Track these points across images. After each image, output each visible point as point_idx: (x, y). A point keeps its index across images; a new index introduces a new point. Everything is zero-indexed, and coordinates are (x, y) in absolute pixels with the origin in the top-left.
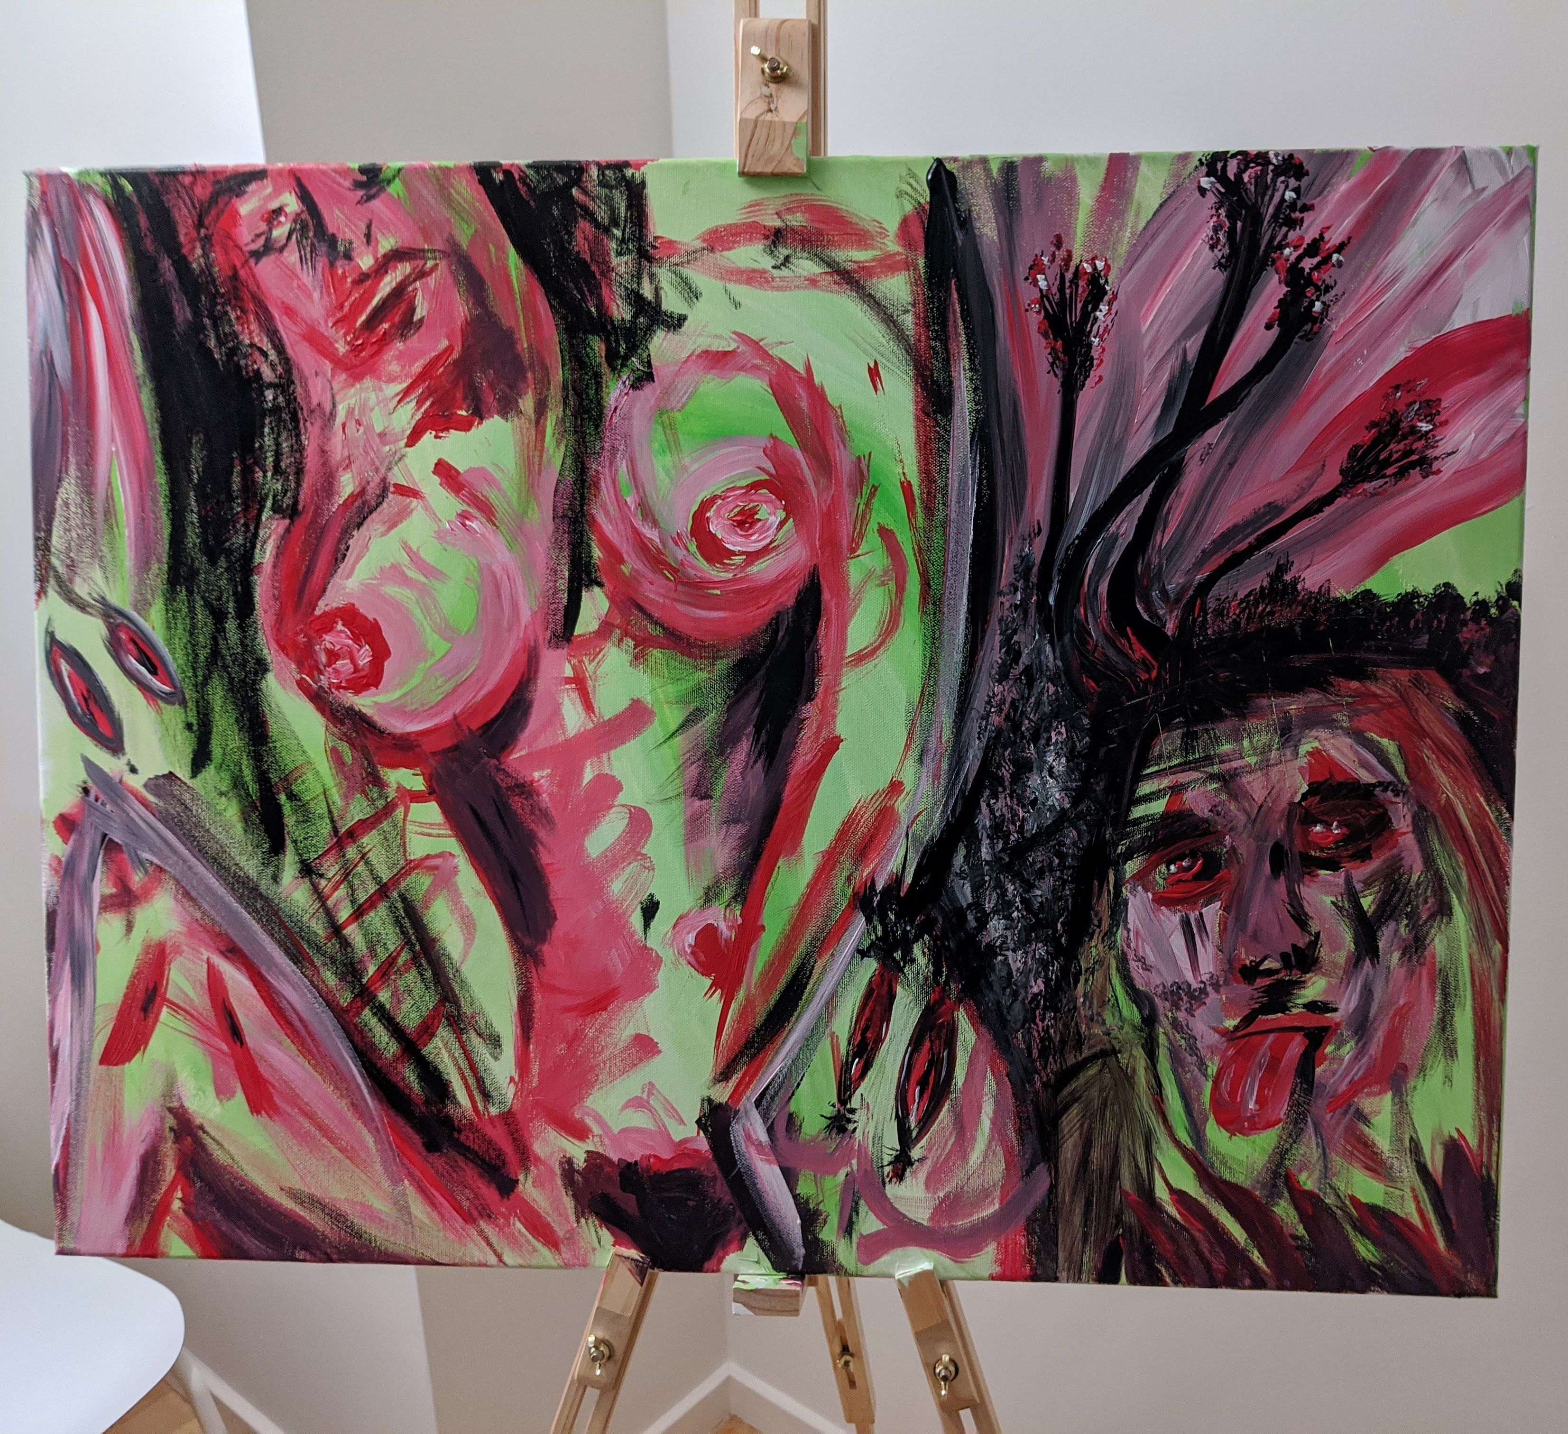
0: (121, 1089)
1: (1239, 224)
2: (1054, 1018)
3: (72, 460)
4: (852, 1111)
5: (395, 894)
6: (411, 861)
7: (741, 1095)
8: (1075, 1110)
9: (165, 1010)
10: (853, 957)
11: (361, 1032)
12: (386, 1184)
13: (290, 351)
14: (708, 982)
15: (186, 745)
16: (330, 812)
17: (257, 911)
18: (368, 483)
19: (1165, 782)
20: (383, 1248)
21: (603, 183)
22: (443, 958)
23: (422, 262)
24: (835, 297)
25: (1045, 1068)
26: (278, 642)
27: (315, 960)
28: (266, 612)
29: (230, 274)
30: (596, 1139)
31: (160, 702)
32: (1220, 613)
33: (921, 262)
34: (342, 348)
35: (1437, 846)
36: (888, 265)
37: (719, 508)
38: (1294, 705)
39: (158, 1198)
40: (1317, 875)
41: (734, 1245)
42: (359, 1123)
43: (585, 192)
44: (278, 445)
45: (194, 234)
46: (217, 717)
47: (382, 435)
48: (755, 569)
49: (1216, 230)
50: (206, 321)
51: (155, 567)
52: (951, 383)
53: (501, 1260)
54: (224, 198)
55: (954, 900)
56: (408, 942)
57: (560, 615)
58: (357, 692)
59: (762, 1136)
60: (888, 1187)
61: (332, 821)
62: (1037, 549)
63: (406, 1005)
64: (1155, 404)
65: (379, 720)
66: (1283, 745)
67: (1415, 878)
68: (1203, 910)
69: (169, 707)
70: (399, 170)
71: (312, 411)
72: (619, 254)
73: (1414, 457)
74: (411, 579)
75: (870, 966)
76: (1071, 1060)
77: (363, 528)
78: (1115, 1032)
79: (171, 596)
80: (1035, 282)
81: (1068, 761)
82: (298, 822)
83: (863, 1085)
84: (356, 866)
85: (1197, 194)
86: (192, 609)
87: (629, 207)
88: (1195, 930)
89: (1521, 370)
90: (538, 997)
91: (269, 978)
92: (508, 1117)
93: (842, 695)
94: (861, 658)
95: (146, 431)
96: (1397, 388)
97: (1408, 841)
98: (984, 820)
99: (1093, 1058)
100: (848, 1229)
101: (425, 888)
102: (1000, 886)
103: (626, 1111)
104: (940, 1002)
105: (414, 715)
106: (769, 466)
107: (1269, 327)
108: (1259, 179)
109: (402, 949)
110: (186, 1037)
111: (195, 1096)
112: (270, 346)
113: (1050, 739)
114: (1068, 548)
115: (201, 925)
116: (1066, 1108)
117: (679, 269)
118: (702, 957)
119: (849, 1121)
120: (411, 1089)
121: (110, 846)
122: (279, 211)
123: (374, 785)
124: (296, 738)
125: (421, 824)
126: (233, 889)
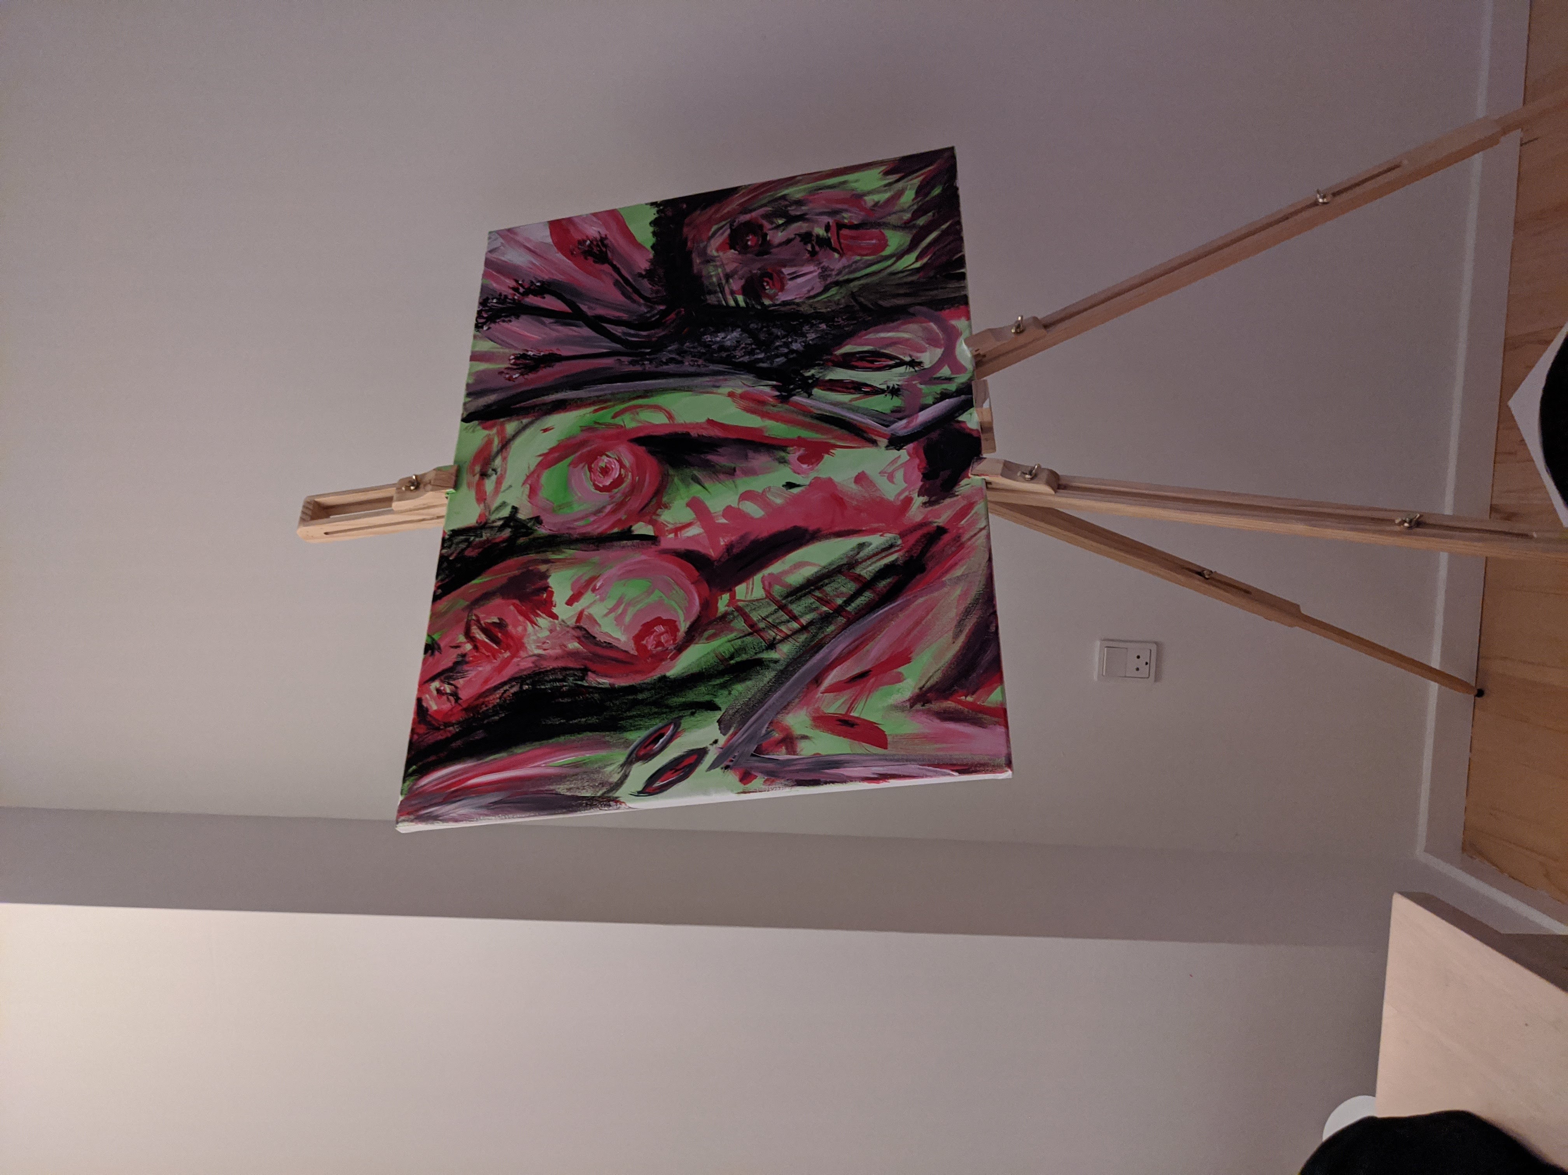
0: (901, 736)
1: (503, 315)
2: (838, 318)
3: (547, 788)
4: (888, 387)
5: (784, 602)
6: (766, 596)
7: (884, 434)
8: (881, 302)
9: (852, 714)
10: (812, 399)
11: (860, 610)
12: (945, 590)
13: (506, 679)
14: (826, 456)
15: (702, 716)
16: (740, 638)
17: (794, 670)
18: (574, 636)
19: (729, 297)
20: (984, 587)
21: (449, 547)
22: (818, 575)
23: (473, 622)
24: (512, 450)
25: (862, 317)
26: (650, 672)
27: (820, 637)
28: (634, 679)
29: (464, 712)
30: (911, 493)
31: (679, 730)
32: (657, 292)
33: (502, 420)
34: (507, 654)
35: (756, 205)
36: (501, 432)
37: (599, 482)
38: (697, 261)
39: (966, 709)
40: (770, 240)
41: (963, 425)
42: (911, 606)
43: (451, 554)
44: (550, 681)
45: (442, 732)
46: (689, 699)
47: (551, 631)
48: (627, 463)
49: (504, 321)
50: (485, 722)
51: (607, 738)
52: (553, 401)
53: (983, 529)
54: (429, 718)
55: (784, 364)
56: (809, 593)
57: (644, 542)
58: (678, 630)
59: (904, 422)
60: (926, 367)
61: (745, 636)
62: (626, 359)
63: (843, 589)
64: (571, 329)
65: (693, 619)
66: (714, 261)
67: (770, 209)
68: (786, 273)
69: (682, 725)
70: (429, 635)
71: (536, 666)
72: (481, 536)
73: (600, 243)
74: (623, 610)
75: (816, 391)
76: (857, 308)
77: (596, 636)
78: (843, 295)
79: (624, 729)
80: (516, 378)
81: (719, 332)
82: (745, 653)
83: (875, 385)
84: (769, 622)
85: (490, 330)
86: (631, 717)
87: (462, 535)
88: (795, 275)
89: (569, 220)
90: (837, 529)
91: (831, 660)
92: (902, 535)
93: (688, 421)
94: (670, 416)
95: (535, 749)
96: (572, 254)
97: (754, 214)
98: (746, 359)
99: (856, 301)
100: (949, 380)
101: (781, 588)
102: (777, 348)
103: (896, 482)
104: (833, 361)
105: (691, 601)
106: (581, 465)
107: (544, 298)
108: (486, 311)
109: (814, 596)
110: (868, 702)
111: (902, 694)
112: (501, 689)
113: (710, 341)
114: (627, 348)
115: (803, 699)
116: (881, 306)
117: (491, 512)
118: (813, 460)
119: (893, 387)
120: (890, 583)
121: (759, 751)
122: (438, 691)
123: (726, 618)
124: (701, 658)
125: (747, 593)
126: (782, 683)
